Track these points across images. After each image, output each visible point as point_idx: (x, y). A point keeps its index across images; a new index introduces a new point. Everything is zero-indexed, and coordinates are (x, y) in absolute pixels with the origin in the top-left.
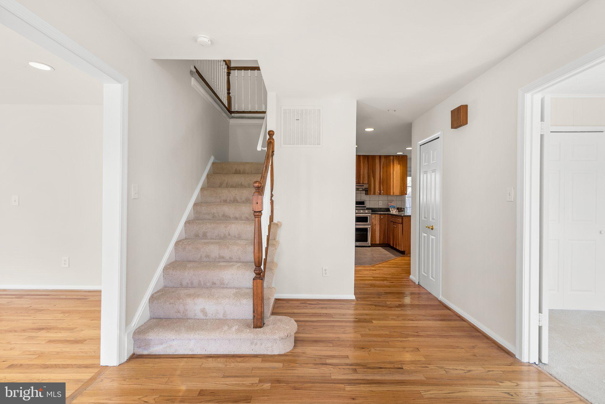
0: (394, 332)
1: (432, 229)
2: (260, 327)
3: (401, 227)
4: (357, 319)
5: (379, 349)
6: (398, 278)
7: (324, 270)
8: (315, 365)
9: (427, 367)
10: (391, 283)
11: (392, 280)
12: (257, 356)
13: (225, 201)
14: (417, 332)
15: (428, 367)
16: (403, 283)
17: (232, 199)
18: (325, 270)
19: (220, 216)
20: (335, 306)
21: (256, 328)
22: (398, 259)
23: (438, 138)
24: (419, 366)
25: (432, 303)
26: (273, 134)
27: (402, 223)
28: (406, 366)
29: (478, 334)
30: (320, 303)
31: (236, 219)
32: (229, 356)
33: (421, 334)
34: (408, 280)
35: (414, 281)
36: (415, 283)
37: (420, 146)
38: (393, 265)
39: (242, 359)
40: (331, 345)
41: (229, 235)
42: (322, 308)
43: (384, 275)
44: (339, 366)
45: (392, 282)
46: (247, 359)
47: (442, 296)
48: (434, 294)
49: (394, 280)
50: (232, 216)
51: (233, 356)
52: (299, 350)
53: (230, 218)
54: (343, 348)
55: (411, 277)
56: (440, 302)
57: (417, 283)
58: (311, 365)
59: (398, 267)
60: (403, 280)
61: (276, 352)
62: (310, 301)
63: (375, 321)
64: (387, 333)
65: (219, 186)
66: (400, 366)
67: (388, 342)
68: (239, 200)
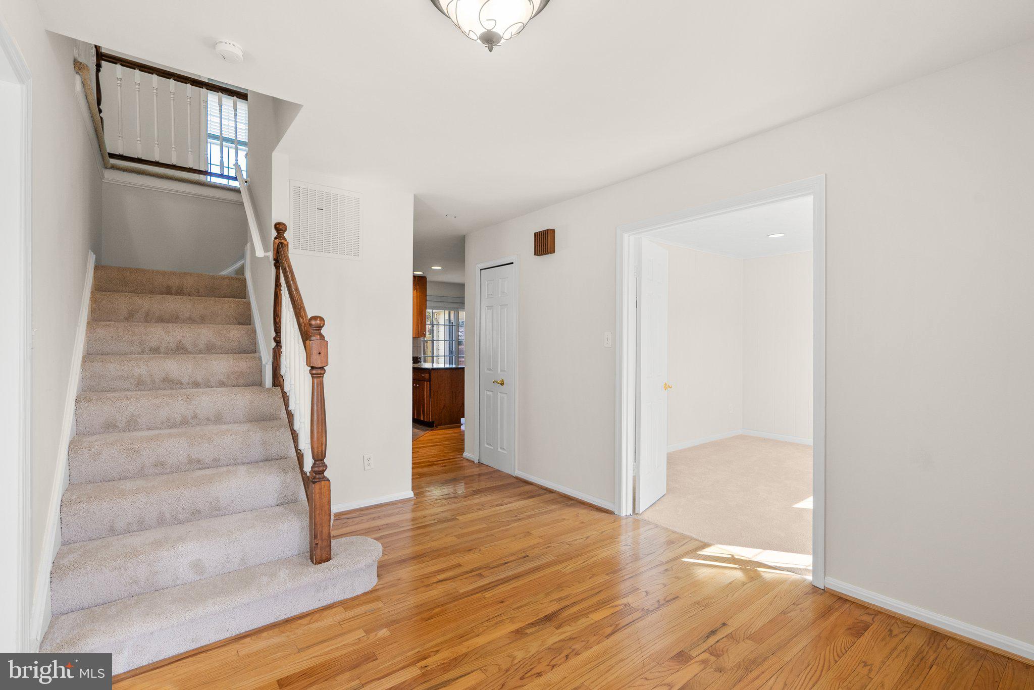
0: (491, 522)
1: (502, 384)
2: (328, 559)
3: (428, 385)
4: (435, 520)
5: (488, 545)
6: (447, 459)
7: (366, 459)
8: (427, 587)
9: (549, 547)
10: (443, 467)
11: (442, 463)
12: (331, 607)
13: (156, 351)
14: (516, 516)
15: (551, 547)
16: (459, 464)
17: (173, 346)
18: (369, 459)
19: (157, 380)
20: (390, 512)
21: (320, 563)
22: (427, 435)
23: (512, 263)
24: (541, 548)
25: (509, 481)
26: (285, 230)
27: (430, 380)
28: (529, 553)
29: (572, 502)
30: (364, 514)
31: (196, 384)
32: (279, 624)
33: (521, 516)
34: (462, 460)
35: (473, 460)
36: (474, 462)
37: (481, 270)
38: (427, 443)
39: (308, 618)
40: (427, 559)
41: (195, 417)
42: (374, 519)
43: (426, 458)
44: (458, 578)
45: (445, 466)
46: (317, 615)
47: (519, 469)
48: (507, 469)
49: (445, 463)
50: (185, 380)
51: (287, 621)
52: (389, 578)
53: (182, 384)
54: (447, 558)
55: (466, 454)
56: (517, 478)
57: (476, 461)
58: (423, 589)
59: (437, 445)
60: (456, 461)
61: (359, 592)
62: (345, 514)
63: (460, 517)
64: (485, 526)
65: (126, 319)
66: (524, 555)
67: (492, 535)
68: (190, 348)
